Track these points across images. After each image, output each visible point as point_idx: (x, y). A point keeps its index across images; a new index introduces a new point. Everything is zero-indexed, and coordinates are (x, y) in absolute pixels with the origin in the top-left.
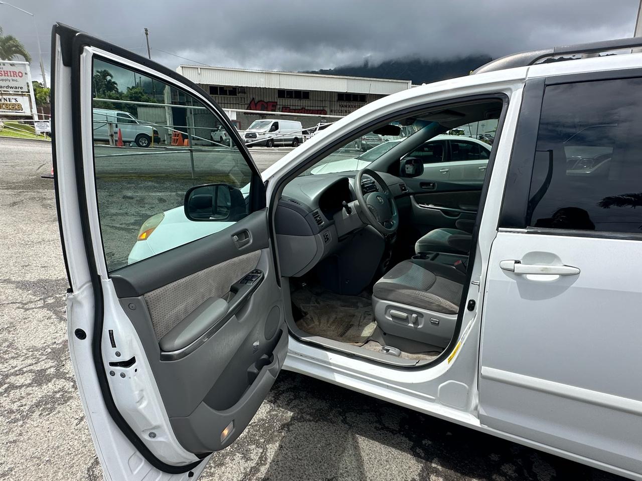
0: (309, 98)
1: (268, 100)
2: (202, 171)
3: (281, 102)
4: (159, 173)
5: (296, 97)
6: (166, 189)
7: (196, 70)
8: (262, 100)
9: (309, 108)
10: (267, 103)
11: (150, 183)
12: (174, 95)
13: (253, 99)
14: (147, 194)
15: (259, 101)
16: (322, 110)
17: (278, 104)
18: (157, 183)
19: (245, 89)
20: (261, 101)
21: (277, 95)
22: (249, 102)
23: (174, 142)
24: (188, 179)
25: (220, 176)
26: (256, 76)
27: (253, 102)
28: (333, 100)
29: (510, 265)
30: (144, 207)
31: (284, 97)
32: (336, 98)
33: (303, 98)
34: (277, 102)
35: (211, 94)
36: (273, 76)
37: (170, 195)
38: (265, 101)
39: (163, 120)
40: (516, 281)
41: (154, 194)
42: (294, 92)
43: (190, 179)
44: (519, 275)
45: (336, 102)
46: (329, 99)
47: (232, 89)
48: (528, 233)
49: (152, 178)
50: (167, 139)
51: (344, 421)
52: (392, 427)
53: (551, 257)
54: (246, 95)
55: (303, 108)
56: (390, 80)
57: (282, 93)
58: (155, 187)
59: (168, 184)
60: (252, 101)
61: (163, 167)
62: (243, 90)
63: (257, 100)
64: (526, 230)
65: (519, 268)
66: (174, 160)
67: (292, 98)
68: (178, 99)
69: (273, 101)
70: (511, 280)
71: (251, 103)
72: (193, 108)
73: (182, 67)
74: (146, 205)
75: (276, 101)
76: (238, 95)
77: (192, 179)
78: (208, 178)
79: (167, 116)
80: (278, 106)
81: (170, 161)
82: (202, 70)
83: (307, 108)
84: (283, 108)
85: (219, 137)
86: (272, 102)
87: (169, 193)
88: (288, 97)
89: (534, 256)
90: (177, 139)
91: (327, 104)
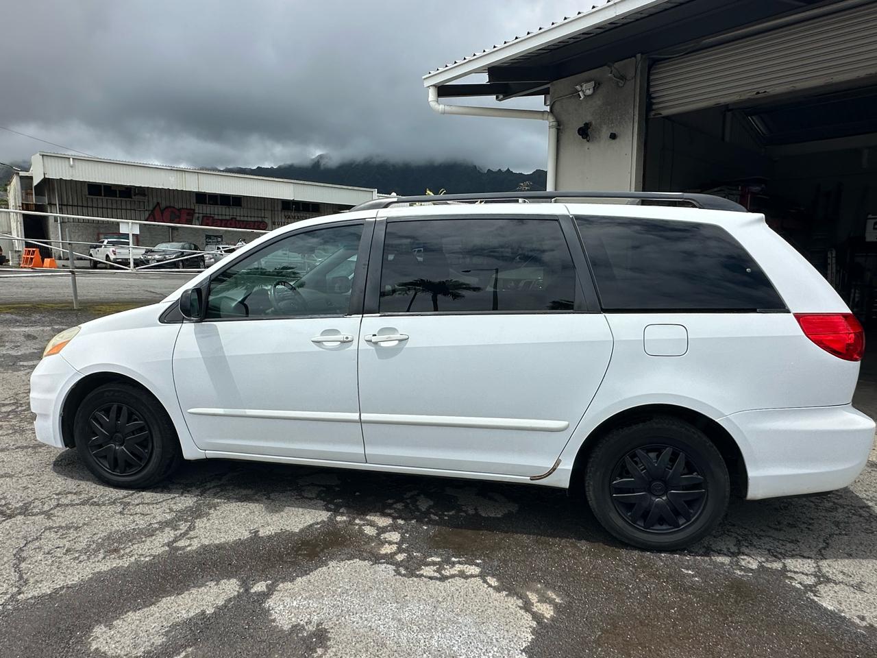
0: (241, 206)
1: (180, 207)
2: (87, 299)
3: (201, 209)
4: (19, 303)
5: (222, 204)
6: (34, 323)
7: (67, 161)
8: (172, 205)
9: (242, 218)
10: (179, 210)
11: (8, 316)
12: (27, 194)
13: (158, 203)
14: (5, 329)
15: (167, 208)
16: (261, 222)
17: (196, 212)
18: (20, 316)
19: (144, 191)
20: (170, 207)
21: (194, 200)
22: (151, 208)
23: (26, 262)
24: (68, 310)
25: (116, 305)
26: (163, 173)
27: (158, 207)
28: (276, 209)
29: (370, 337)
30: (5, 346)
31: (206, 203)
32: (280, 207)
33: (233, 205)
34: (194, 210)
35: (90, 194)
36: (187, 175)
37: (43, 330)
38: (177, 207)
39: (6, 229)
40: (373, 348)
41: (16, 330)
42: (219, 197)
43: (71, 310)
44: (376, 343)
45: (279, 212)
46: (270, 208)
47: (124, 189)
48: (380, 316)
49: (10, 309)
50: (12, 258)
51: (268, 498)
52: (310, 496)
53: (393, 330)
54: (147, 198)
55: (232, 219)
56: (350, 188)
57: (202, 198)
58: (17, 321)
59: (37, 316)
60: (156, 206)
61: (23, 296)
62: (142, 191)
63: (163, 205)
64: (379, 315)
65: (374, 339)
66: (37, 287)
67: (217, 204)
68: (33, 200)
69: (189, 207)
70: (372, 348)
71: (154, 208)
72: (60, 217)
73: (43, 155)
74: (7, 344)
75: (193, 207)
76: (133, 197)
77: (74, 310)
78: (97, 308)
79: (13, 225)
80: (197, 215)
81: (31, 288)
82: (76, 161)
83: (238, 218)
84: (203, 217)
85: (105, 256)
86: (187, 209)
87: (41, 328)
88: (211, 202)
89: (383, 331)
90: (32, 259)
91: (268, 214)
